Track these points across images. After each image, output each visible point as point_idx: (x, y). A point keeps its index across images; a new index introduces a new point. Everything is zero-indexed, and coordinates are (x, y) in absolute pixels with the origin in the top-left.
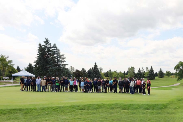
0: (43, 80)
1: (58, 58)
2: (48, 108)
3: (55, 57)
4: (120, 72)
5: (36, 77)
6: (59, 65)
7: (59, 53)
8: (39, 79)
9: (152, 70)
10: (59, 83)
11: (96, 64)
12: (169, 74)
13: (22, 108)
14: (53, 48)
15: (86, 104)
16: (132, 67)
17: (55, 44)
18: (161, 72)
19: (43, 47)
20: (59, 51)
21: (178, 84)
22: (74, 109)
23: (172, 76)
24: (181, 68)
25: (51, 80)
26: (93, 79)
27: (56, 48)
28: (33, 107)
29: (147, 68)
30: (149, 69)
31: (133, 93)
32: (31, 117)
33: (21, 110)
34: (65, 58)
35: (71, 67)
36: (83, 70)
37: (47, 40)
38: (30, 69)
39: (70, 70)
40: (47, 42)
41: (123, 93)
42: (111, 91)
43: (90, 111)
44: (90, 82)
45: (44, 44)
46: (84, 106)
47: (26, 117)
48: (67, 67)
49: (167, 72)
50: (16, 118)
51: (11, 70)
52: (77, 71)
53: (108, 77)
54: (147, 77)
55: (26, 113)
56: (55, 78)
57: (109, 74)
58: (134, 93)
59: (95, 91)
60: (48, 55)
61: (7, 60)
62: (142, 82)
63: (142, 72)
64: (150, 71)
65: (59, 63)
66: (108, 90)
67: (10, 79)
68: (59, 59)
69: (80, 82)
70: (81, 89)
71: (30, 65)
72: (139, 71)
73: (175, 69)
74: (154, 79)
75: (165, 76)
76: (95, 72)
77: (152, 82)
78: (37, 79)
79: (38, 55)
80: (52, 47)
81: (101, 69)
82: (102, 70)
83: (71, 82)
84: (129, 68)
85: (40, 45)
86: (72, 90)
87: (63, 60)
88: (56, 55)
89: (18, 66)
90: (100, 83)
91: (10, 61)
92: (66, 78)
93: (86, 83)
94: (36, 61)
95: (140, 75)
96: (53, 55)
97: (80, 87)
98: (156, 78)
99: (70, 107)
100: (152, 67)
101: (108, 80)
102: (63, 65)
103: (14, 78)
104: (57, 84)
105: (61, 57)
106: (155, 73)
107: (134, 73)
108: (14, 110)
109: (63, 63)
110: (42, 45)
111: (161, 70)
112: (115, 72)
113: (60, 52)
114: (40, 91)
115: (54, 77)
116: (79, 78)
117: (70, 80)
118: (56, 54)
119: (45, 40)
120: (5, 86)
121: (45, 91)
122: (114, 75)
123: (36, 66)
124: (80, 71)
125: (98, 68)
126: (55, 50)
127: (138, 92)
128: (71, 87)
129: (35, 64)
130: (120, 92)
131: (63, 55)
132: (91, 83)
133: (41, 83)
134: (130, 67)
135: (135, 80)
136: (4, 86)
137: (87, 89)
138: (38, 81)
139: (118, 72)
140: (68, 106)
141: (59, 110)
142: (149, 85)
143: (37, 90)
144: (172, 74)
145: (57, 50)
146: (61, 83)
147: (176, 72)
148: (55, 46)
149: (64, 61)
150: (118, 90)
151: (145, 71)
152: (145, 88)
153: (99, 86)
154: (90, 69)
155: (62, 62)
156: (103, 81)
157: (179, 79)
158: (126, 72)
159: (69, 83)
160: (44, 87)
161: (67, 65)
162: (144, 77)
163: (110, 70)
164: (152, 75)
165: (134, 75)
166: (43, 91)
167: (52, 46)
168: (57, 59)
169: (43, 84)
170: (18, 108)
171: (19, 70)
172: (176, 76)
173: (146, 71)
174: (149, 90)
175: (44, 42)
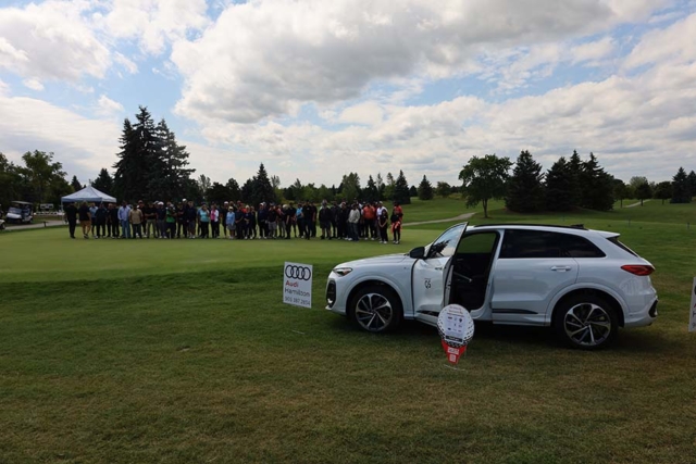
0: (135, 209)
1: (170, 154)
2: (150, 278)
3: (163, 154)
4: (323, 186)
5: (119, 203)
6: (173, 173)
7: (174, 144)
8: (125, 207)
9: (402, 180)
10: (174, 218)
11: (262, 167)
12: (444, 189)
13: (88, 279)
14: (159, 132)
15: (240, 267)
16: (351, 174)
17: (163, 121)
18: (425, 184)
19: (135, 128)
20: (173, 137)
21: (469, 215)
22: (211, 281)
23: (453, 195)
24: (476, 175)
25: (155, 209)
26: (257, 207)
27: (167, 131)
28: (110, 277)
29: (390, 176)
30: (396, 178)
31: (355, 237)
32: (109, 301)
33: (86, 283)
34: (187, 155)
35: (203, 177)
36: (232, 183)
37: (143, 111)
38: (103, 182)
39: (200, 183)
40: (143, 116)
41: (330, 238)
42: (301, 234)
43: (251, 285)
44: (250, 214)
45: (138, 122)
46: (237, 271)
47: (97, 301)
48: (192, 177)
49: (440, 184)
50: (74, 304)
51: (58, 187)
52: (216, 184)
53: (293, 199)
54: (390, 199)
55: (96, 291)
56: (165, 205)
57: (296, 192)
58: (357, 240)
59: (261, 235)
60: (147, 148)
61: (50, 164)
62: (379, 211)
63: (377, 185)
64: (398, 182)
66: (295, 231)
67: (57, 208)
68: (172, 157)
69: (223, 213)
70: (228, 231)
71: (104, 173)
72: (371, 182)
73: (460, 177)
74: (408, 202)
75: (435, 196)
76: (261, 186)
77: (406, 211)
78: (121, 208)
79: (122, 148)
80: (157, 129)
81: (276, 180)
82: (278, 181)
83: (202, 213)
84: (345, 177)
85: (127, 124)
86: (204, 234)
87: (182, 160)
88: (165, 149)
89: (75, 178)
90: (273, 216)
91: (57, 166)
92: (191, 204)
93: (239, 215)
94: (118, 164)
95: (374, 194)
96: (158, 148)
97: (225, 225)
98: (413, 199)
99: (204, 273)
100: (401, 173)
101: (294, 206)
102: (183, 172)
104: (169, 220)
105: (178, 152)
106: (409, 187)
107: (358, 187)
108: (68, 283)
109: (183, 167)
110: (132, 123)
111: (425, 179)
112: (311, 186)
113: (175, 140)
114: (129, 237)
115: (161, 203)
116: (221, 204)
117: (199, 209)
118: (166, 145)
119: (140, 112)
120: (46, 227)
121: (141, 237)
122: (306, 196)
123: (117, 175)
124: (224, 185)
125: (269, 177)
126: (163, 135)
127: (367, 236)
128: (204, 226)
129: (116, 170)
130: (323, 237)
131: (183, 148)
132: (251, 217)
133: (130, 218)
134: (348, 175)
135: (360, 205)
136: (43, 225)
137: (242, 230)
138: (125, 211)
139: (318, 186)
140: (196, 274)
141: (175, 282)
142: (396, 218)
143: (121, 234)
144: (455, 190)
145: (168, 134)
146: (179, 216)
147: (464, 185)
148: (163, 127)
149: (185, 163)
150: (319, 231)
151: (386, 182)
152: (386, 227)
153: (271, 221)
154: (249, 181)
155: (180, 164)
156: (282, 209)
157: (471, 203)
158: (337, 186)
159: (200, 216)
160: (137, 228)
161: (194, 171)
162: (384, 199)
163: (298, 183)
164: (400, 192)
165: (357, 195)
166: (135, 237)
167: (156, 126)
168: (168, 157)
170: (77, 279)
171: (77, 186)
172: (464, 196)
173: (387, 184)
174: (397, 231)
175: (138, 116)
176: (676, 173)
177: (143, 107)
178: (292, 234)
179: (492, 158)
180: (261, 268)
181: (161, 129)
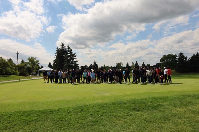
0: (64, 72)
1: (71, 56)
3: (69, 56)
6: (72, 62)
7: (72, 53)
9: (137, 64)
17: (69, 46)
18: (144, 65)
19: (60, 49)
20: (72, 51)
24: (166, 60)
27: (70, 49)
34: (76, 56)
40: (63, 45)
45: (61, 47)
49: (148, 65)
60: (64, 54)
61: (35, 60)
64: (135, 64)
65: (72, 60)
67: (37, 74)
71: (50, 64)
72: (127, 65)
79: (56, 55)
80: (66, 49)
85: (57, 48)
87: (74, 58)
91: (37, 61)
94: (55, 60)
96: (67, 54)
100: (136, 62)
103: (40, 72)
105: (73, 56)
109: (74, 60)
111: (144, 63)
118: (70, 53)
119: (61, 44)
123: (54, 63)
131: (75, 54)
133: (62, 76)
145: (70, 50)
149: (75, 59)
151: (132, 65)
155: (74, 59)
161: (78, 61)
169: (64, 76)
177: (62, 43)
179: (171, 55)
181: (68, 49)
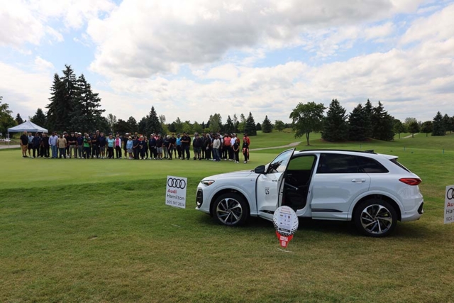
0: (62, 137)
1: (87, 99)
2: (70, 186)
3: (82, 98)
4: (196, 123)
5: (50, 133)
6: (89, 113)
7: (90, 92)
8: (54, 136)
9: (251, 119)
10: (90, 144)
11: (153, 109)
12: (280, 125)
13: (25, 187)
14: (79, 83)
15: (135, 179)
16: (216, 115)
17: (83, 76)
18: (267, 121)
19: (62, 80)
20: (89, 87)
21: (297, 143)
22: (114, 189)
23: (287, 129)
24: (302, 115)
26: (149, 137)
27: (85, 82)
28: (43, 186)
29: (243, 116)
30: (246, 118)
31: (217, 159)
32: (40, 203)
33: (23, 190)
34: (100, 100)
35: (111, 115)
36: (132, 120)
37: (68, 68)
38: (39, 118)
39: (109, 120)
40: (68, 71)
41: (200, 159)
42: (180, 156)
43: (144, 192)
44: (144, 141)
45: (64, 76)
46: (134, 182)
47: (31, 203)
48: (103, 115)
49: (277, 122)
50: (14, 205)
51: (6, 121)
52: (120, 121)
53: (175, 131)
54: (242, 132)
55: (31, 196)
56: (83, 135)
57: (176, 127)
58: (219, 160)
59: (151, 156)
60: (71, 94)
63: (233, 122)
64: (248, 121)
65: (89, 109)
66: (175, 154)
67: (4, 136)
68: (88, 101)
69: (125, 140)
70: (128, 153)
71: (40, 112)
72: (229, 121)
73: (290, 117)
74: (255, 134)
75: (274, 130)
76: (152, 122)
77: (253, 140)
78: (51, 137)
79: (52, 94)
80: (78, 81)
81: (163, 118)
82: (164, 119)
83: (109, 141)
84: (211, 116)
85: (56, 77)
86: (111, 156)
87: (96, 103)
88: (83, 95)
89: (18, 115)
90: (159, 143)
91: (5, 106)
92: (102, 134)
93: (136, 142)
94: (50, 105)
95: (231, 128)
96: (79, 94)
97: (125, 149)
98: (258, 132)
99: (108, 184)
100: (250, 114)
101: (175, 136)
102: (96, 111)
103: (12, 134)
104: (86, 145)
105: (93, 98)
106: (256, 124)
107: (220, 124)
108: (10, 190)
109: (96, 108)
110: (60, 77)
111: (266, 118)
112: (187, 122)
113: (91, 89)
114: (57, 158)
115: (80, 133)
116: (124, 134)
117: (108, 138)
118: (84, 92)
119: (66, 69)
121: (65, 157)
122: (184, 129)
123: (49, 113)
124: (126, 121)
125: (158, 116)
126: (82, 85)
127: (226, 157)
128: (110, 150)
129: (48, 109)
130: (195, 159)
131: (96, 95)
132: (144, 143)
133: (57, 144)
134: (213, 115)
135: (221, 136)
138: (53, 139)
139: (192, 123)
140: (104, 184)
141: (88, 190)
143: (51, 155)
144: (287, 126)
145: (85, 85)
146: (93, 143)
147: (293, 122)
148: (82, 79)
149: (97, 105)
151: (240, 120)
153: (159, 147)
154: (143, 119)
155: (94, 106)
156: (166, 139)
157: (298, 135)
158: (206, 123)
159: (107, 143)
160: (62, 151)
161: (104, 111)
163: (178, 120)
164: (250, 128)
165: (220, 129)
166: (61, 157)
167: (77, 79)
168: (86, 101)
169: (62, 145)
170: (16, 187)
171: (19, 121)
172: (294, 130)
173: (240, 122)
175: (64, 72)
176: (435, 115)
177: (68, 66)
178: (173, 156)
179: (312, 104)
180: (151, 180)
181: (81, 81)
